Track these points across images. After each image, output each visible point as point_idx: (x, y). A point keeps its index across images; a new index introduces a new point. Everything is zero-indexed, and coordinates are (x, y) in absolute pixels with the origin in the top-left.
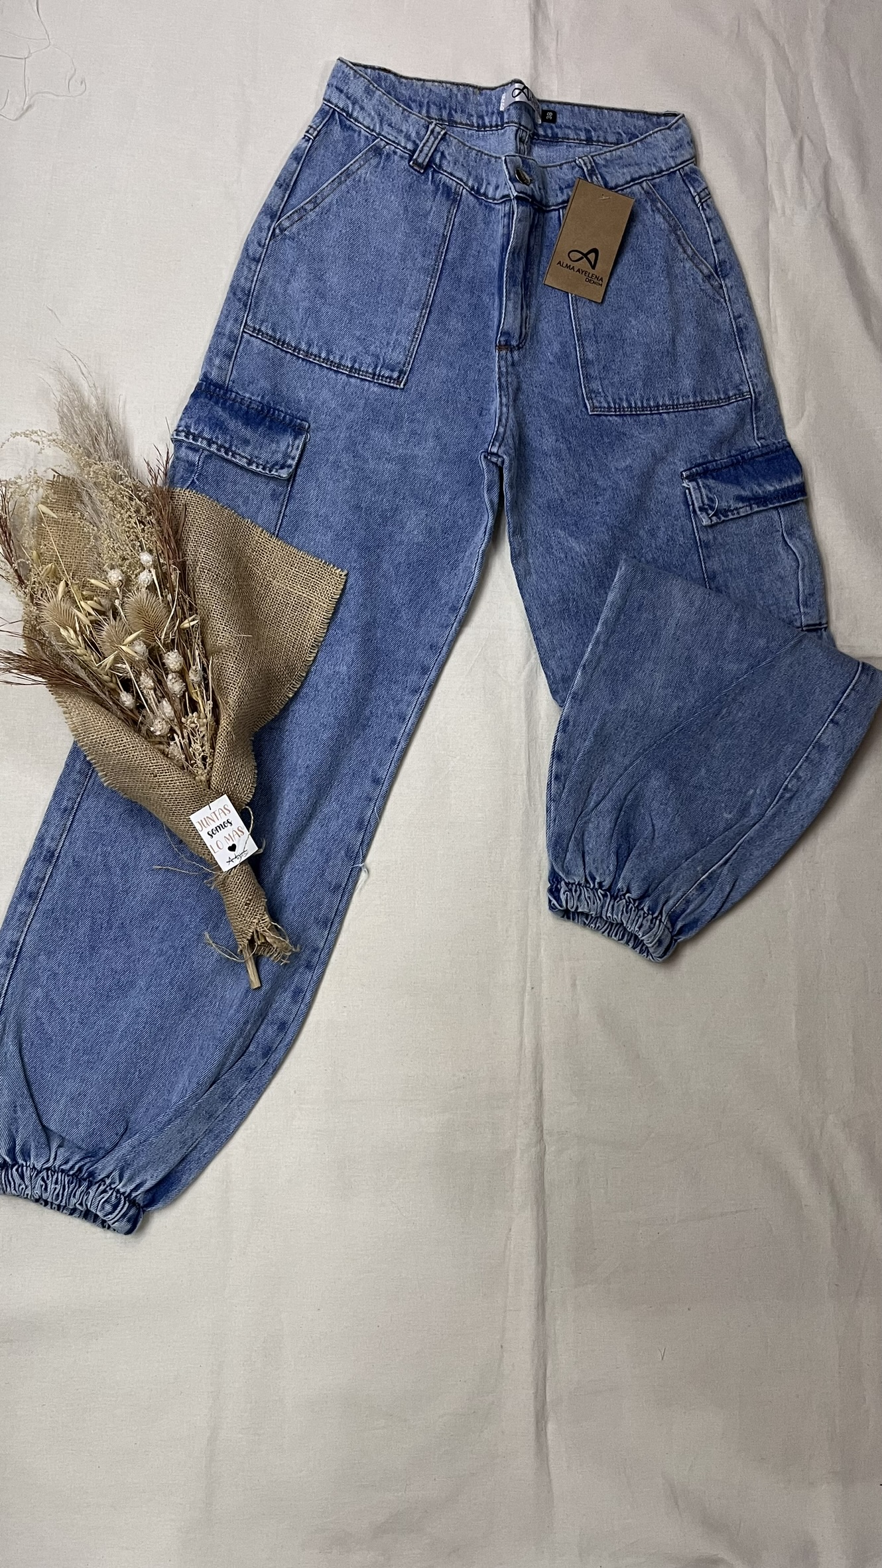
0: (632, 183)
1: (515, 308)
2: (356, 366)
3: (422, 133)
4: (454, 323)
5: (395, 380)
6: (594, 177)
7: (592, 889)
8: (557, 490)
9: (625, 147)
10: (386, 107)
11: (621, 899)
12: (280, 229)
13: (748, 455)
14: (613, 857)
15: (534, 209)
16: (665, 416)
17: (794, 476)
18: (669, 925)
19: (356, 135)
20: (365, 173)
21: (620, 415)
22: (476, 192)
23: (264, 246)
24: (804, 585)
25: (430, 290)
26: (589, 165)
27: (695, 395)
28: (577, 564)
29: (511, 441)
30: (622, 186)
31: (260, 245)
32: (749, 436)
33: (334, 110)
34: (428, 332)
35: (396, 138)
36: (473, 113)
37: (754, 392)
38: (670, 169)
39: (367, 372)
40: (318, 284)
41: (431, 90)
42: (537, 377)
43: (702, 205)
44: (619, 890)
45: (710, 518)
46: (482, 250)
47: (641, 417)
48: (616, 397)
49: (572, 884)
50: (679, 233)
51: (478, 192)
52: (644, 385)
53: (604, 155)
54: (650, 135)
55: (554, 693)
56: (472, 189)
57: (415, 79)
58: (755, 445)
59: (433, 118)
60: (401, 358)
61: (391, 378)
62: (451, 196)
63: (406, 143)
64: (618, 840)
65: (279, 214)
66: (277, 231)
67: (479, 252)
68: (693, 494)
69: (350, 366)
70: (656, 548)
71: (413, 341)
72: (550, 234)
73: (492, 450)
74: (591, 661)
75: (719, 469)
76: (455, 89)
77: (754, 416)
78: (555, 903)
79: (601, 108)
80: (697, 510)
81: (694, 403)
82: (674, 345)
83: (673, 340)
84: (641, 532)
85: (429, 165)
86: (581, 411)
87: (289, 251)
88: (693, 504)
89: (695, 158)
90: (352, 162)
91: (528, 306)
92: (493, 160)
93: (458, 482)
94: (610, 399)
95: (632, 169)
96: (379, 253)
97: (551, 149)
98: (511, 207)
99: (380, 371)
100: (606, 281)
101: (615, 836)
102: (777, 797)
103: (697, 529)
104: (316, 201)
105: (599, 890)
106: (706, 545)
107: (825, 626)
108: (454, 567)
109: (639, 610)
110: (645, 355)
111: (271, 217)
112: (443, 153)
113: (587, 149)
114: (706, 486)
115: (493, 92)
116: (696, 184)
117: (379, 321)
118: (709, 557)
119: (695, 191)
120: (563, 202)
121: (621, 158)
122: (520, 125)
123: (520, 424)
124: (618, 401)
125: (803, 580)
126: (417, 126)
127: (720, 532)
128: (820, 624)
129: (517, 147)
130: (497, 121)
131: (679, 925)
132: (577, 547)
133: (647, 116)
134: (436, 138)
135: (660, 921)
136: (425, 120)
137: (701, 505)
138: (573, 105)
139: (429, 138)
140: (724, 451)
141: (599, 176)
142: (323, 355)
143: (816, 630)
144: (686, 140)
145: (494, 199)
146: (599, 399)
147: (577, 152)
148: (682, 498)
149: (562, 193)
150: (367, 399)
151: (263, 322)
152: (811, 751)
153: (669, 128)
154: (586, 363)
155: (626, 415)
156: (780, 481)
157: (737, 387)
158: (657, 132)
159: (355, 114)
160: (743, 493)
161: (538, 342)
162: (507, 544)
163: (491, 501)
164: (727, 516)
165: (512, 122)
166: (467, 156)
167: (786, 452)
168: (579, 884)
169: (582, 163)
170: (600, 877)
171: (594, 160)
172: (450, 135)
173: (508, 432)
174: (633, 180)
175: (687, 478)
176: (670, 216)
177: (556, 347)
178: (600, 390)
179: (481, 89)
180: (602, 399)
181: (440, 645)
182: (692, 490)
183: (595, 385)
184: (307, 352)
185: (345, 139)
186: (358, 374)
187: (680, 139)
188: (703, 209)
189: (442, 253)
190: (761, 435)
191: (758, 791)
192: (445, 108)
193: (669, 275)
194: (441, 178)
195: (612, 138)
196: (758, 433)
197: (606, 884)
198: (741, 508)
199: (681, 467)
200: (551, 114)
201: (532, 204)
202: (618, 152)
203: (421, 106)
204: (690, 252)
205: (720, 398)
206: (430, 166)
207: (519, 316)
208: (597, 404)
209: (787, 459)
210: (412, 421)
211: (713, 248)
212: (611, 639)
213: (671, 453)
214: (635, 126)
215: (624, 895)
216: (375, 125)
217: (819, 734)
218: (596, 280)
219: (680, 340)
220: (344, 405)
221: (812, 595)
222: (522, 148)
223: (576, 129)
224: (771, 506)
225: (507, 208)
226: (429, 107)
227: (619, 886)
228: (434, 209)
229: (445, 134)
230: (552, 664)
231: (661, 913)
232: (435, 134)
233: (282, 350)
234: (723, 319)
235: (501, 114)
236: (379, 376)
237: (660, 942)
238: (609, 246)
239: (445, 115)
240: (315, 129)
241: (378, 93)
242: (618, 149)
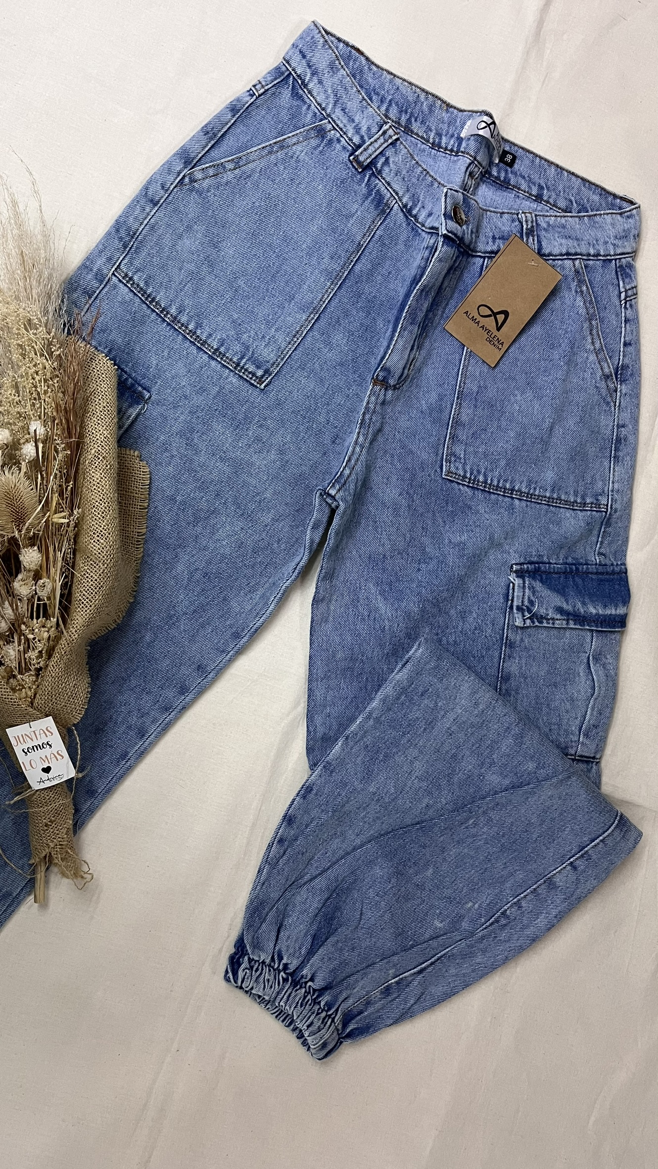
0: (565, 257)
1: (405, 348)
2: (222, 349)
3: (374, 130)
4: (339, 338)
5: (257, 377)
6: (531, 238)
7: (274, 970)
8: (383, 545)
9: (571, 217)
10: (346, 89)
11: (301, 987)
12: (190, 178)
13: (583, 568)
14: (309, 939)
15: (458, 250)
16: (517, 502)
17: (620, 605)
18: (340, 1027)
19: (304, 108)
20: (301, 150)
21: (472, 487)
22: (407, 211)
23: (167, 190)
24: (592, 714)
25: (326, 296)
26: (530, 223)
27: (553, 491)
28: (377, 626)
29: (352, 487)
30: (555, 256)
31: (163, 188)
32: (591, 548)
33: (290, 73)
34: (309, 339)
35: (345, 126)
36: (433, 128)
37: (611, 508)
38: (607, 256)
39: (231, 360)
40: (210, 251)
41: (398, 88)
42: (404, 422)
43: (626, 303)
44: (302, 977)
45: (524, 620)
46: (393, 272)
47: (493, 496)
48: (475, 468)
49: (256, 961)
50: (594, 322)
51: (410, 211)
52: (507, 465)
53: (549, 218)
54: (600, 215)
55: (310, 750)
56: (405, 206)
57: (386, 70)
58: (593, 559)
59: (390, 119)
60: (272, 357)
61: (254, 374)
62: (381, 206)
63: (353, 134)
64: (320, 922)
65: (195, 161)
66: (187, 180)
67: (389, 273)
68: (516, 590)
69: (215, 347)
70: (461, 632)
71: (290, 343)
72: (467, 278)
73: (330, 492)
74: (356, 734)
75: (550, 573)
76: (423, 96)
77: (603, 530)
78: (231, 977)
79: (562, 169)
80: (515, 608)
81: (549, 498)
82: (550, 434)
83: (551, 429)
84: (452, 612)
85: (368, 167)
86: (436, 471)
87: (191, 206)
88: (512, 600)
89: (634, 254)
90: (290, 135)
91: (420, 348)
92: (436, 185)
93: (287, 504)
94: (468, 468)
95: (570, 243)
96: (286, 239)
97: (499, 193)
98: (436, 242)
99: (245, 364)
100: (505, 347)
101: (318, 918)
102: (493, 919)
103: (508, 626)
104: (238, 162)
105: (282, 973)
106: (511, 645)
107: (598, 761)
108: (253, 590)
109: (422, 695)
110: (519, 435)
111: (185, 162)
112: (387, 159)
113: (534, 205)
114: (532, 588)
115: (460, 114)
116: (627, 280)
117: (263, 311)
118: (509, 657)
119: (624, 287)
120: (492, 252)
121: (564, 227)
122: (475, 159)
123: (368, 468)
124: (475, 472)
125: (593, 709)
126: (371, 121)
127: (530, 636)
128: (594, 758)
129: (464, 181)
130: (453, 146)
131: (351, 1027)
132: (384, 608)
133: (603, 193)
134: (386, 141)
135: (333, 1021)
136: (382, 118)
137: (520, 604)
138: (536, 156)
139: (378, 138)
140: (561, 556)
141: (536, 238)
142: (191, 327)
143: (587, 762)
144: (634, 232)
145: (423, 226)
146: (457, 464)
147: (523, 205)
148: (504, 591)
149: (494, 242)
150: (222, 388)
151: (138, 270)
152: (540, 885)
153: (621, 214)
154: (457, 423)
155: (478, 489)
156: (605, 606)
157: (596, 496)
158: (608, 214)
159: (311, 86)
160: (565, 606)
161: (417, 386)
162: (314, 586)
163: (312, 541)
164: (541, 622)
165: (468, 154)
166: (411, 170)
167: (621, 578)
168: (263, 962)
169: (524, 219)
170: (288, 959)
171: (536, 220)
172: (402, 143)
173: (353, 476)
174: (568, 254)
175: (516, 572)
176: (591, 302)
177: (433, 397)
178: (462, 456)
179: (449, 106)
180: (460, 466)
181: (208, 669)
182: (516, 587)
183: (459, 450)
184: (175, 318)
185: (291, 108)
186: (222, 359)
187: (628, 229)
188: (625, 307)
189: (352, 261)
190: (602, 550)
191: (476, 906)
192: (406, 113)
193: (568, 363)
194: (377, 184)
195: (562, 204)
196: (600, 548)
197: (292, 968)
198: (557, 619)
199: (514, 558)
200: (510, 157)
201: (459, 246)
202: (563, 220)
203: (382, 101)
204: (598, 345)
205: (576, 502)
206: (370, 168)
207: (406, 357)
208: (453, 469)
209: (619, 584)
210: (261, 426)
211: (622, 350)
212: (384, 716)
213: (509, 541)
214: (588, 201)
215: (306, 983)
216: (327, 104)
217: (554, 872)
218: (496, 343)
219: (558, 431)
220: (195, 386)
221: (595, 726)
222: (469, 183)
223: (530, 181)
224: (587, 627)
225: (432, 241)
226: (390, 104)
227: (304, 972)
228: (359, 213)
229: (397, 139)
230: (318, 720)
231: (337, 1010)
232: (387, 136)
233: (149, 307)
234: (606, 424)
235: (460, 140)
236: (242, 368)
237: (324, 1045)
238: (521, 313)
239: (404, 119)
240: (263, 87)
241: (342, 72)
242: (565, 217)
